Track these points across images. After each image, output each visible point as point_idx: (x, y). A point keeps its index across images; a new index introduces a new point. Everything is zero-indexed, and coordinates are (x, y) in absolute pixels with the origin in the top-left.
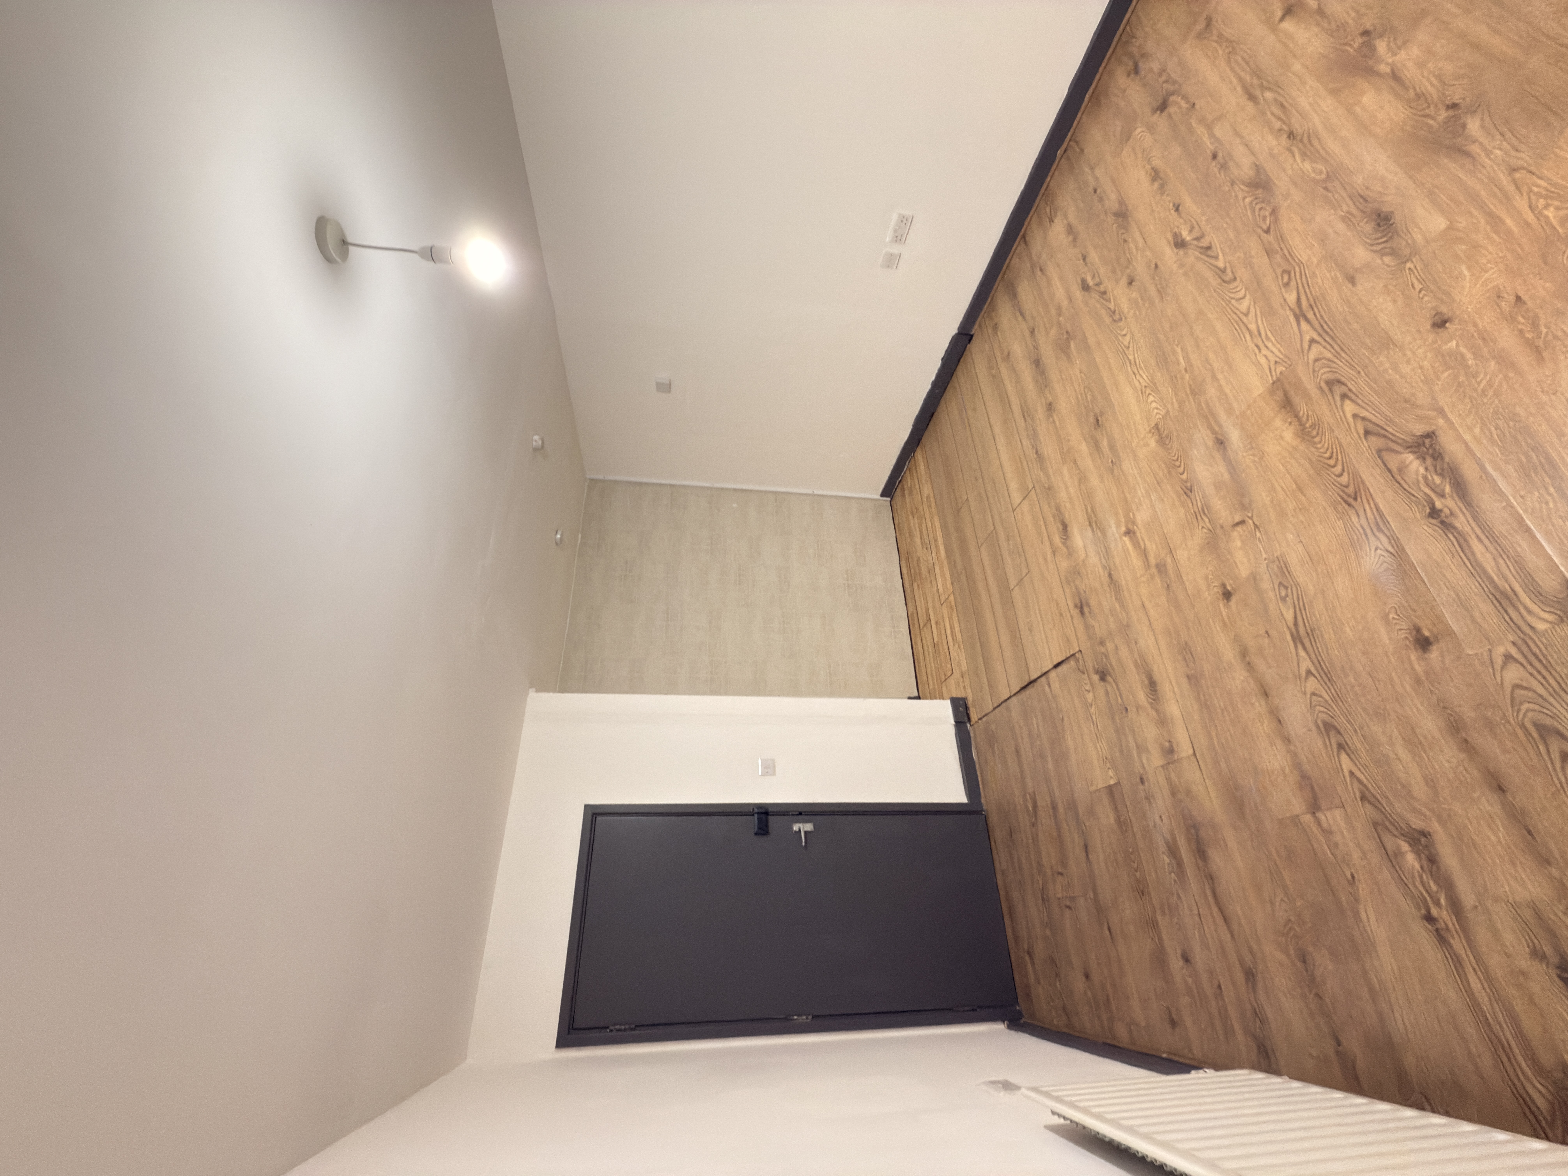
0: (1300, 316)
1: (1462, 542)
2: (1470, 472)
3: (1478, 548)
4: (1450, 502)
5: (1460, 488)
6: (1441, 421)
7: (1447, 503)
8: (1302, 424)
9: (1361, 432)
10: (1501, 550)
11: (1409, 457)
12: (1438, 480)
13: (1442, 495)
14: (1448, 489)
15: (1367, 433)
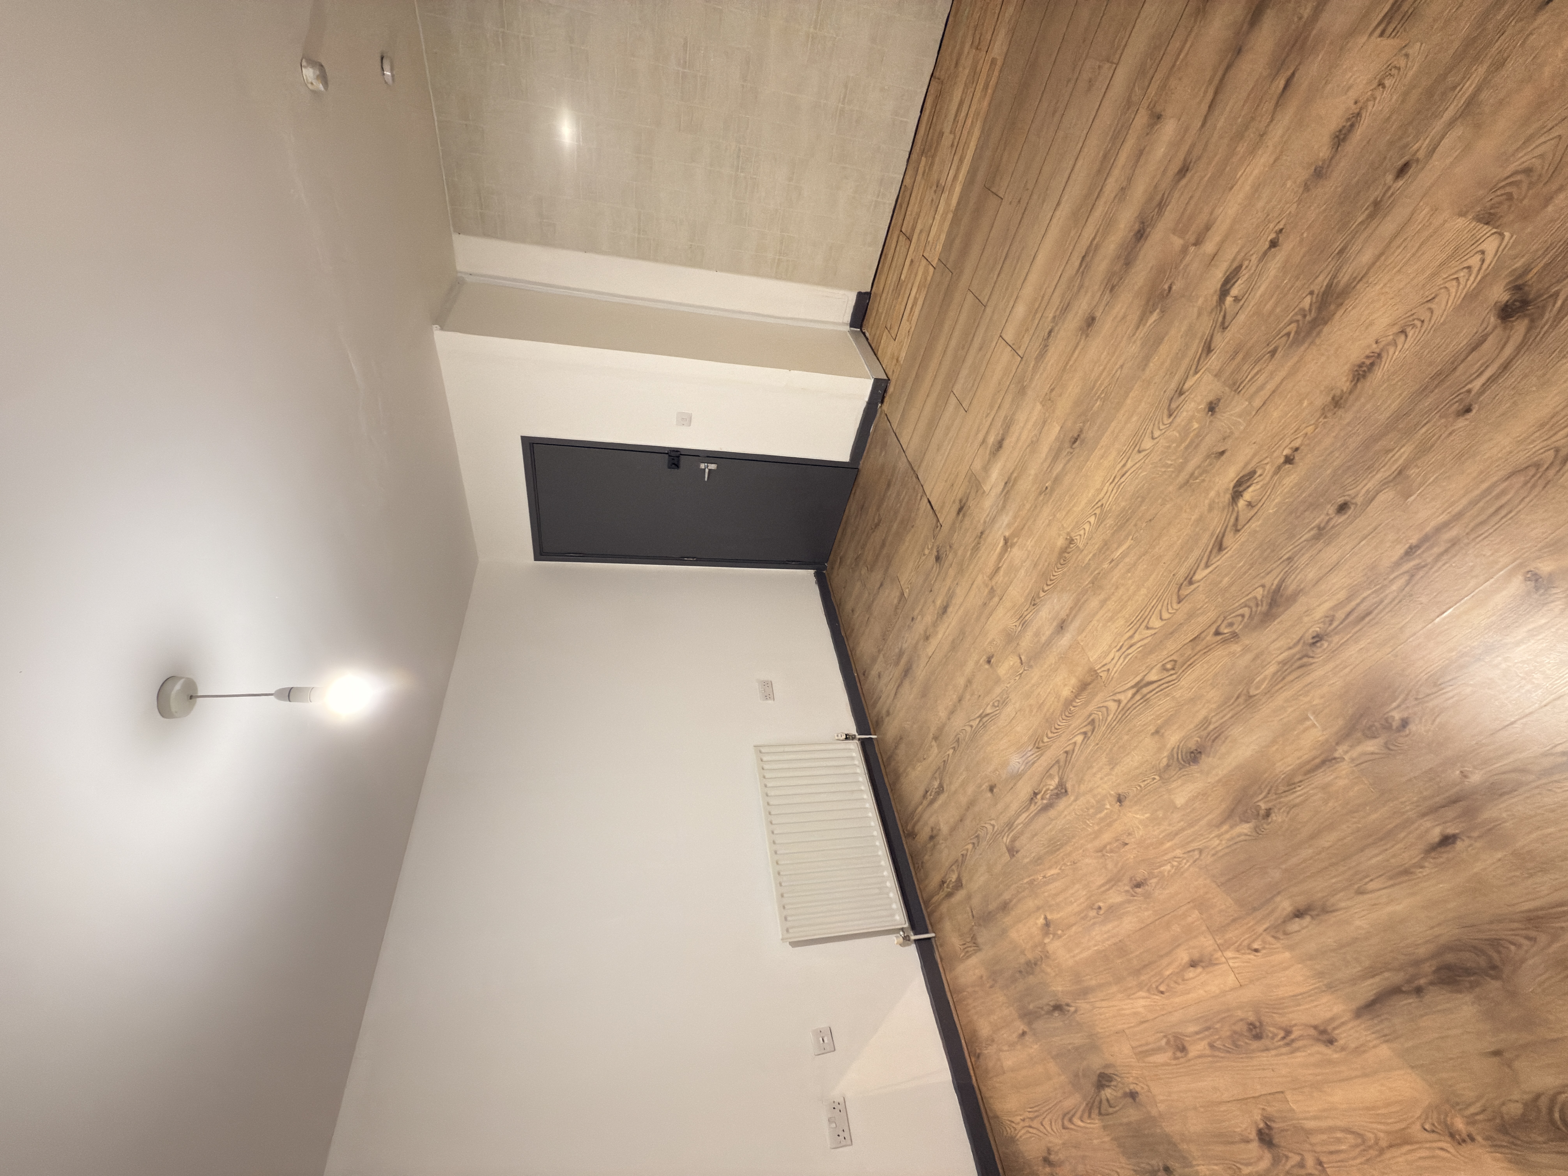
0: (1139, 687)
1: (1027, 808)
2: (1052, 813)
3: (1024, 815)
4: (1039, 802)
5: (1046, 808)
6: (1072, 798)
7: (1040, 802)
8: (1072, 701)
9: (1067, 749)
10: (1027, 825)
11: (1057, 780)
12: (1048, 796)
13: (1042, 799)
14: (1045, 802)
15: (1067, 752)
